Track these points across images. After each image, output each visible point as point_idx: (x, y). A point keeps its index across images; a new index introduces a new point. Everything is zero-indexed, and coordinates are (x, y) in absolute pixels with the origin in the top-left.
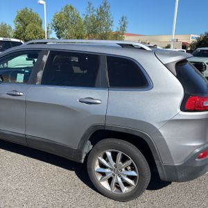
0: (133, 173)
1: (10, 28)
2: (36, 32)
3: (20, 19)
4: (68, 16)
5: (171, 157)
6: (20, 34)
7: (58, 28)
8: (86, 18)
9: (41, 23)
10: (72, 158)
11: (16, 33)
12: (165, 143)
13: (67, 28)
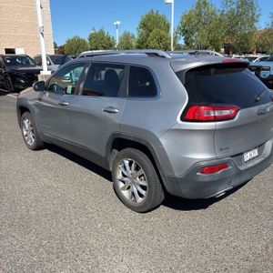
0: (144, 183)
1: (133, 36)
2: (160, 40)
3: (144, 25)
4: (199, 15)
5: (171, 169)
6: (143, 43)
7: (186, 32)
8: (222, 14)
9: (168, 27)
10: (102, 165)
11: (139, 42)
12: (165, 153)
13: (197, 30)
